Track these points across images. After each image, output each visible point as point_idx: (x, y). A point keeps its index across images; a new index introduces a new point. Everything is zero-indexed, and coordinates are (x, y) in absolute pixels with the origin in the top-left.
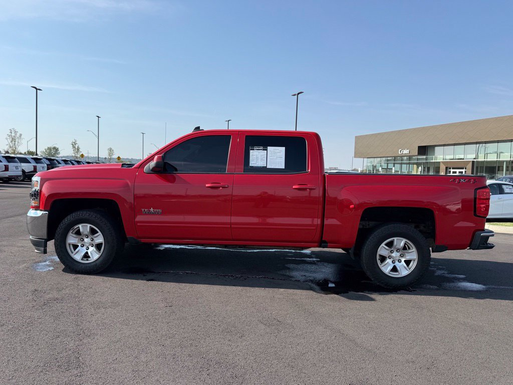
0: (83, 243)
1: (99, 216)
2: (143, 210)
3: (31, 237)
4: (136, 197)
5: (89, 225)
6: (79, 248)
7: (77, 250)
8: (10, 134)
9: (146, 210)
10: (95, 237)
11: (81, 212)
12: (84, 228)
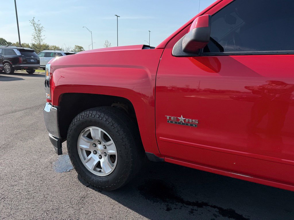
0: (95, 149)
1: (110, 120)
2: (168, 117)
3: (51, 135)
4: (158, 89)
5: (100, 130)
6: (92, 155)
7: (90, 156)
8: (105, 43)
9: (172, 118)
10: (108, 146)
11: (91, 112)
12: (96, 132)
